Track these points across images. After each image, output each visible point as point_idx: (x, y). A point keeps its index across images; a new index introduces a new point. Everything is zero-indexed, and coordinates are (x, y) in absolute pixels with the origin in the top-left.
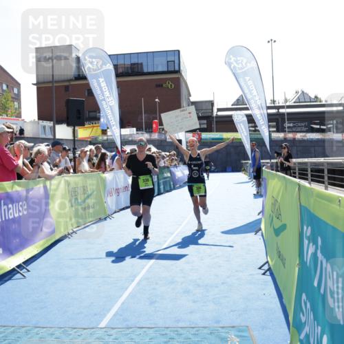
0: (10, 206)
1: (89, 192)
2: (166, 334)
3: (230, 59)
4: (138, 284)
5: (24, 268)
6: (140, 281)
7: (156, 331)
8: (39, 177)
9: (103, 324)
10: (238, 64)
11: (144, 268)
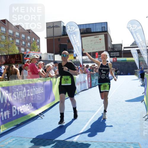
0: (37, 89)
2: (103, 145)
3: (129, 26)
4: (90, 123)
5: (42, 115)
7: (98, 143)
8: (48, 77)
9: (75, 140)
10: (133, 28)
11: (92, 116)
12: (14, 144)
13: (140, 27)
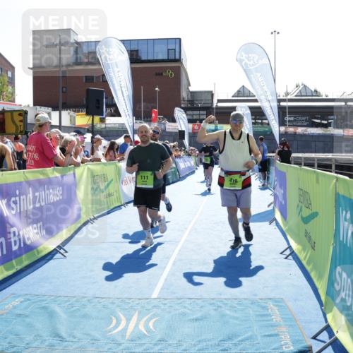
0: (51, 191)
1: (109, 180)
2: (213, 304)
3: (242, 56)
4: (174, 264)
5: (62, 248)
6: (174, 261)
7: (204, 301)
8: (70, 165)
9: (155, 295)
10: (249, 61)
11: (174, 251)
12: (26, 308)
13: (265, 61)
